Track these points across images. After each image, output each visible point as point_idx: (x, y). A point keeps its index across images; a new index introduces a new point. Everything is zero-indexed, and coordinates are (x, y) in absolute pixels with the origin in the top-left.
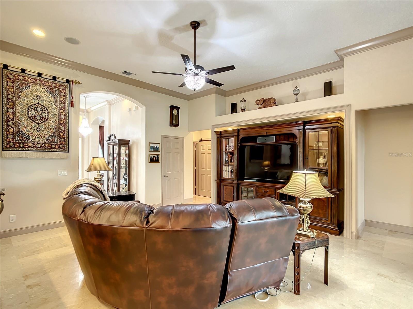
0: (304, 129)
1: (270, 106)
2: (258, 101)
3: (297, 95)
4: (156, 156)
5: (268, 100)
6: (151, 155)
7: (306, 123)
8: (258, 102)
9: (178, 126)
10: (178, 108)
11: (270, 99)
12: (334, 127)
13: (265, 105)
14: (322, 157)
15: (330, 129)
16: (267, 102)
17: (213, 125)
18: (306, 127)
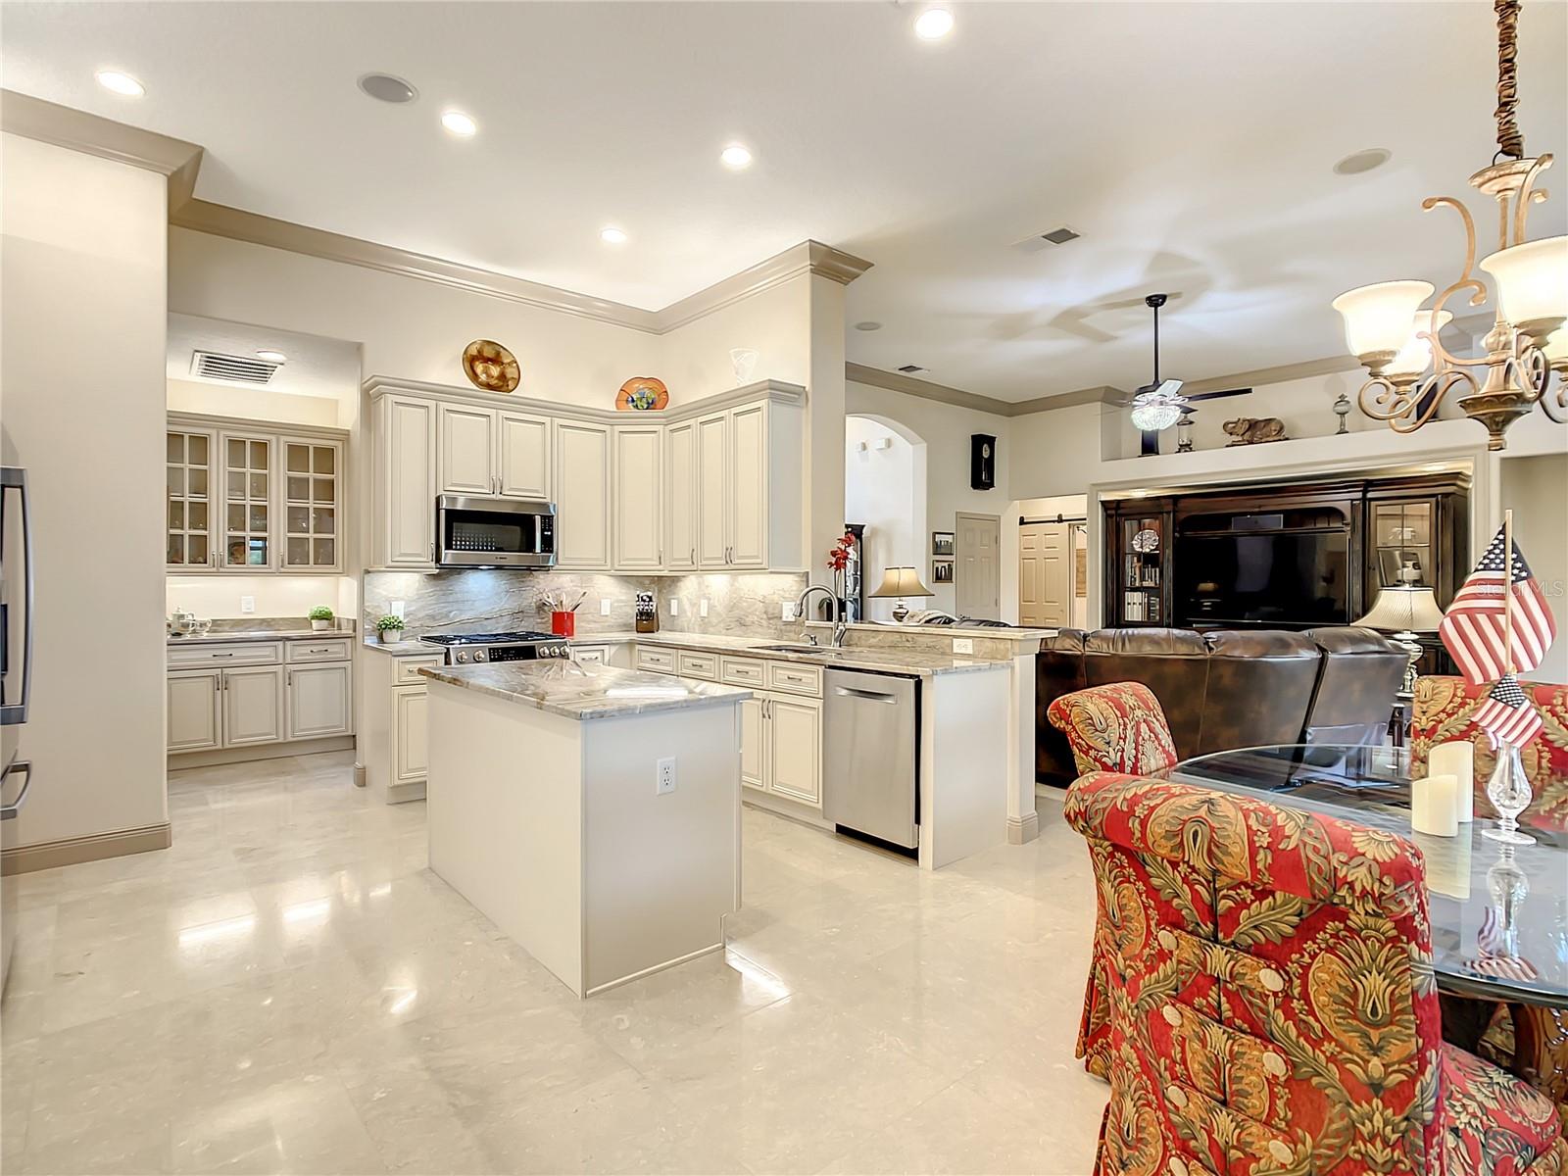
0: (1364, 499)
1: (1269, 439)
2: (1230, 425)
3: (1342, 414)
4: (946, 564)
5: (1263, 424)
6: (937, 565)
7: (1369, 485)
8: (1229, 428)
9: (993, 486)
10: (991, 441)
11: (1269, 421)
12: (1446, 495)
13: (1252, 436)
14: (1410, 564)
15: (1434, 499)
16: (1261, 430)
17: (1093, 485)
18: (1370, 495)
